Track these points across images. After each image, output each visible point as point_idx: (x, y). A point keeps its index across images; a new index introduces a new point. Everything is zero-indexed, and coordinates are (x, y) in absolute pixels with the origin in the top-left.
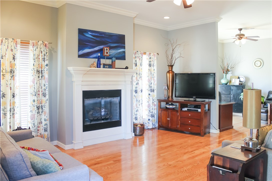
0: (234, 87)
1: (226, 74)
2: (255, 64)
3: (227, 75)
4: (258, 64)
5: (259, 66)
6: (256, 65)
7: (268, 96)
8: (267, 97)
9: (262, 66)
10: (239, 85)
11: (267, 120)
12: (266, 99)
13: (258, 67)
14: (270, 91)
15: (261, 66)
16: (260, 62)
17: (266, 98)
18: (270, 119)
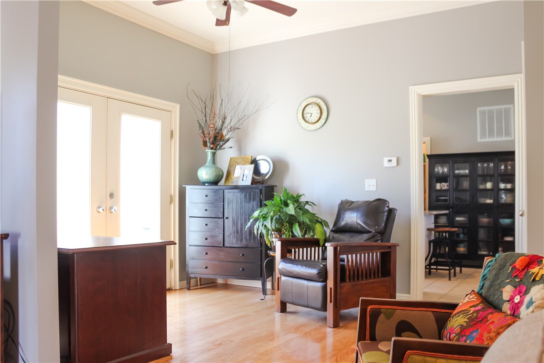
0: (236, 190)
1: (212, 149)
2: (305, 116)
3: (219, 152)
4: (313, 113)
5: (314, 121)
6: (307, 119)
7: (339, 217)
8: (335, 224)
9: (324, 121)
10: (252, 184)
11: (324, 308)
12: (332, 231)
13: (310, 125)
14: (344, 199)
15: (322, 121)
16: (317, 108)
17: (331, 226)
18: (332, 304)
